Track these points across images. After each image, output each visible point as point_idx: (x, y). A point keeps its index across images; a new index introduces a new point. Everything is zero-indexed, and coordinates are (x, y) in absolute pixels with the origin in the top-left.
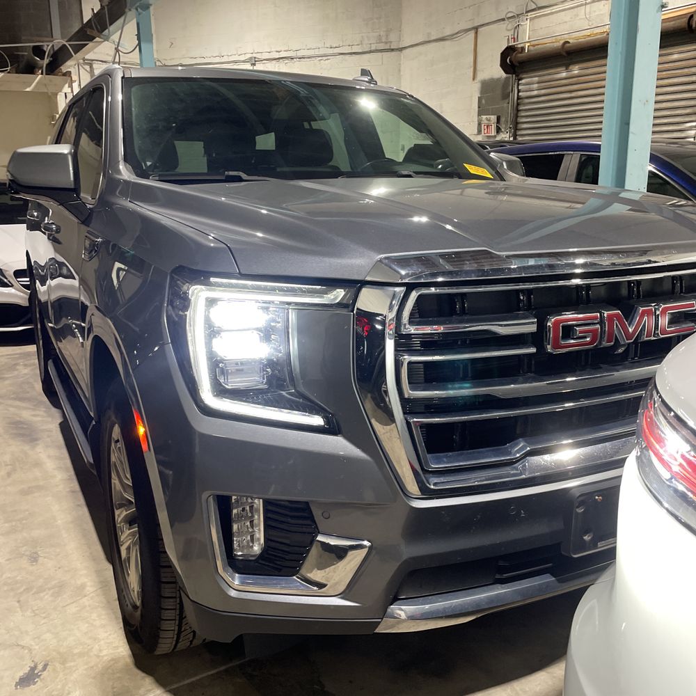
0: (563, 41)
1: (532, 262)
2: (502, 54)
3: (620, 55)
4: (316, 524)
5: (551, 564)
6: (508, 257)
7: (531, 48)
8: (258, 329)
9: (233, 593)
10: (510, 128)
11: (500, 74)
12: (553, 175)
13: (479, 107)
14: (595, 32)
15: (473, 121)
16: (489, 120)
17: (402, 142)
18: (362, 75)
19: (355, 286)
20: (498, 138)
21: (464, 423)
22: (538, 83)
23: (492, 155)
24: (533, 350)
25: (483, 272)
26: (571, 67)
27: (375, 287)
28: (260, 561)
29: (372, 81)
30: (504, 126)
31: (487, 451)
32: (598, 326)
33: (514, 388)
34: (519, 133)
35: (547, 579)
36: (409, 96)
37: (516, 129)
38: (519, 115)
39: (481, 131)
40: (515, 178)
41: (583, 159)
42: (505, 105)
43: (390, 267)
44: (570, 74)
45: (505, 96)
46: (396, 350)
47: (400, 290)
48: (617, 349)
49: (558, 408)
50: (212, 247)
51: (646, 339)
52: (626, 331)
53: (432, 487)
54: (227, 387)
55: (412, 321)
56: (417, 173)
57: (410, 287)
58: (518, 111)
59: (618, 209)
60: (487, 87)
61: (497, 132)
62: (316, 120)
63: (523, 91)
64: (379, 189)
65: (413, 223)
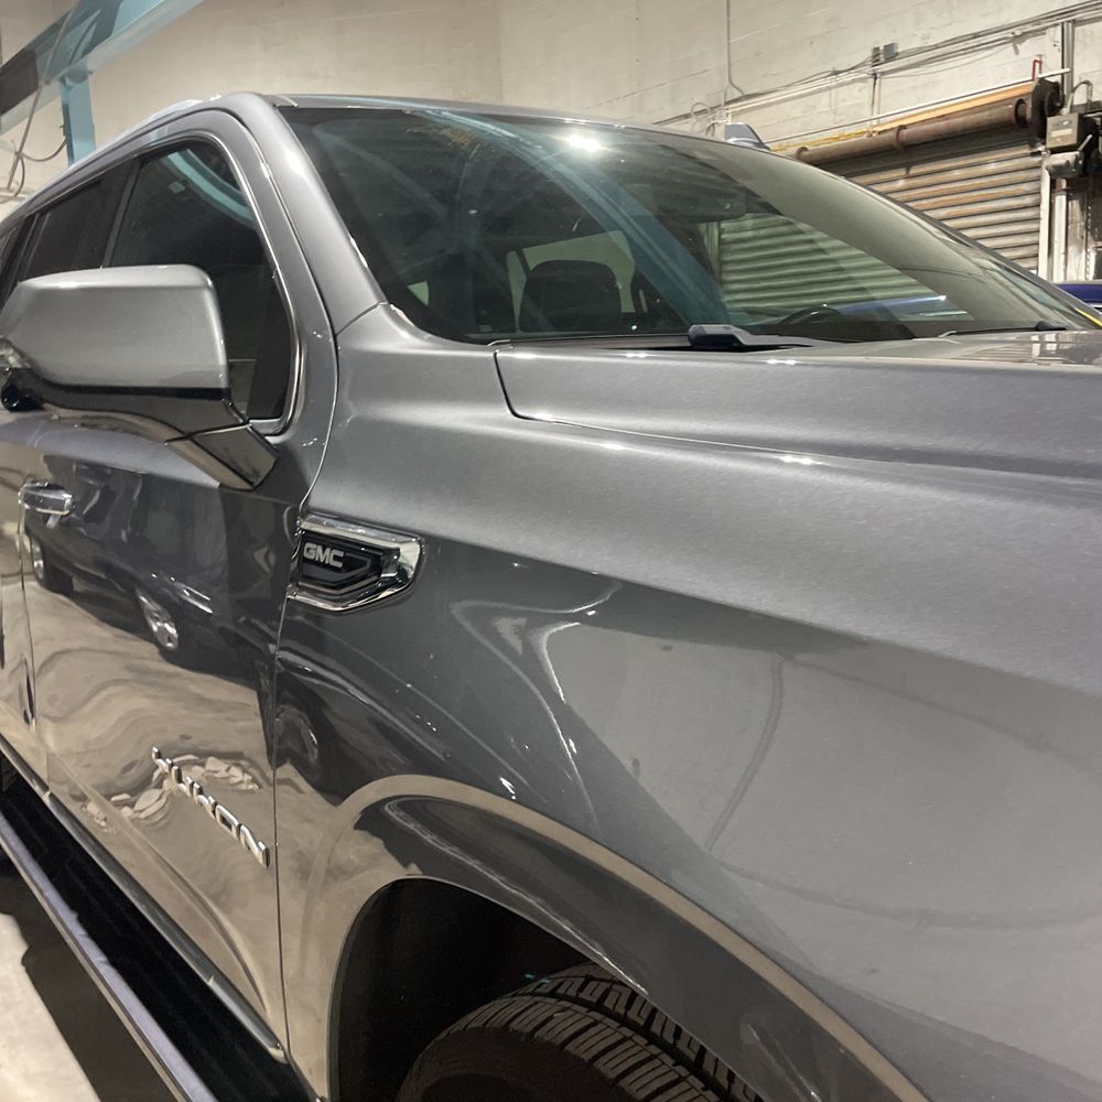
14: (846, 133)
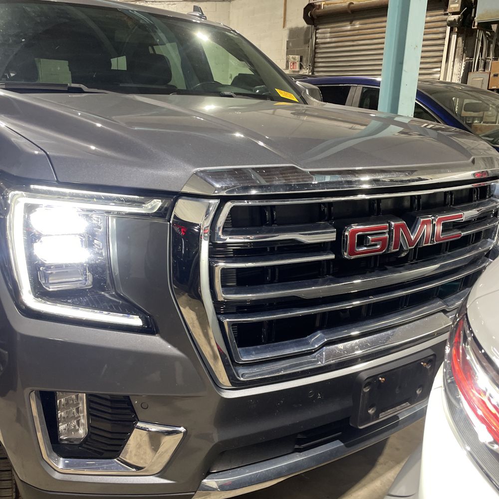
0: (349, 2)
1: (328, 179)
2: (305, 9)
3: (397, 8)
4: (136, 414)
5: (340, 433)
6: (312, 173)
7: (326, 6)
8: (80, 235)
9: (57, 476)
10: (310, 66)
11: (303, 24)
12: (342, 102)
13: (287, 49)
15: (283, 59)
16: (294, 59)
17: (230, 72)
18: (194, 11)
19: (172, 198)
20: (301, 73)
21: (270, 322)
22: (330, 33)
23: (298, 83)
24: (332, 256)
25: (291, 187)
26: (353, 23)
27: (190, 198)
28: (84, 445)
29: (202, 16)
30: (305, 64)
31: (291, 343)
32: (387, 235)
33: (314, 290)
34: (316, 69)
35: (337, 444)
36: (233, 31)
37: (314, 67)
38: (316, 56)
39: (288, 67)
40: (315, 103)
41: (365, 90)
42: (307, 48)
43: (205, 180)
44: (353, 27)
45: (307, 42)
46: (210, 257)
47: (215, 202)
48: (401, 253)
49: (347, 305)
50: (36, 155)
51: (424, 245)
52: (409, 239)
53: (242, 379)
54: (48, 289)
55: (226, 231)
56: (238, 94)
57: (224, 200)
58: (315, 53)
59: (393, 131)
60: (294, 33)
61: (300, 68)
62: (157, 45)
63: (319, 39)
64: (210, 106)
65: (234, 137)
